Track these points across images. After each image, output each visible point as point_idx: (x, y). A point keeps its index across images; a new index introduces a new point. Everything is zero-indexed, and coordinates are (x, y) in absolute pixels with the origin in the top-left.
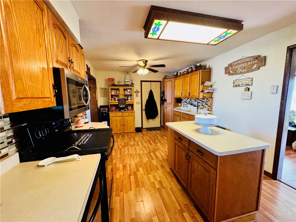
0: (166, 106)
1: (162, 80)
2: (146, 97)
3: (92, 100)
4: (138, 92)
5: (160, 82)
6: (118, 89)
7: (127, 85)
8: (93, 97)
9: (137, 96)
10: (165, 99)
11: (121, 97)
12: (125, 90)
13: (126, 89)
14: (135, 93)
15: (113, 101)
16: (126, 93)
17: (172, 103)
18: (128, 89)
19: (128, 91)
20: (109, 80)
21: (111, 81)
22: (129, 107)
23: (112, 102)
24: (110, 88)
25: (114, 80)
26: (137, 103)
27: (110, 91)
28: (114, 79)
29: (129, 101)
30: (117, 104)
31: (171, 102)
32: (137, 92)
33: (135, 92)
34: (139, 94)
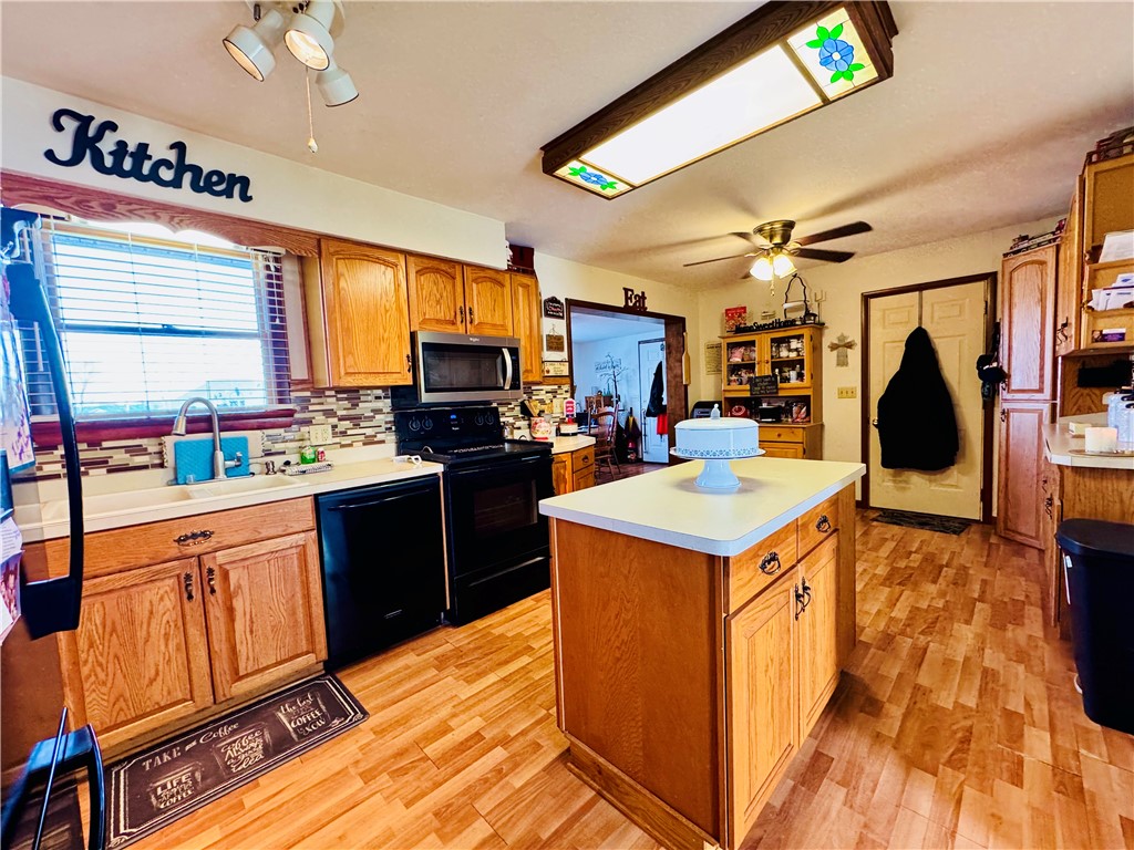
0: (1006, 406)
1: (998, 268)
2: (887, 363)
3: (673, 383)
4: (850, 345)
5: (991, 278)
6: (752, 343)
7: (790, 324)
8: (676, 376)
9: (842, 362)
10: (999, 370)
11: (764, 370)
12: (777, 342)
13: (786, 340)
14: (835, 352)
15: (735, 386)
16: (784, 353)
17: (1041, 390)
18: (794, 337)
19: (794, 344)
20: (727, 314)
21: (732, 318)
22: (795, 409)
23: (728, 388)
24: (724, 343)
25: (745, 312)
26: (844, 393)
27: (724, 352)
28: (745, 308)
29: (793, 385)
30: (748, 395)
31: (1036, 386)
32: (843, 346)
33: (833, 347)
34: (855, 356)
